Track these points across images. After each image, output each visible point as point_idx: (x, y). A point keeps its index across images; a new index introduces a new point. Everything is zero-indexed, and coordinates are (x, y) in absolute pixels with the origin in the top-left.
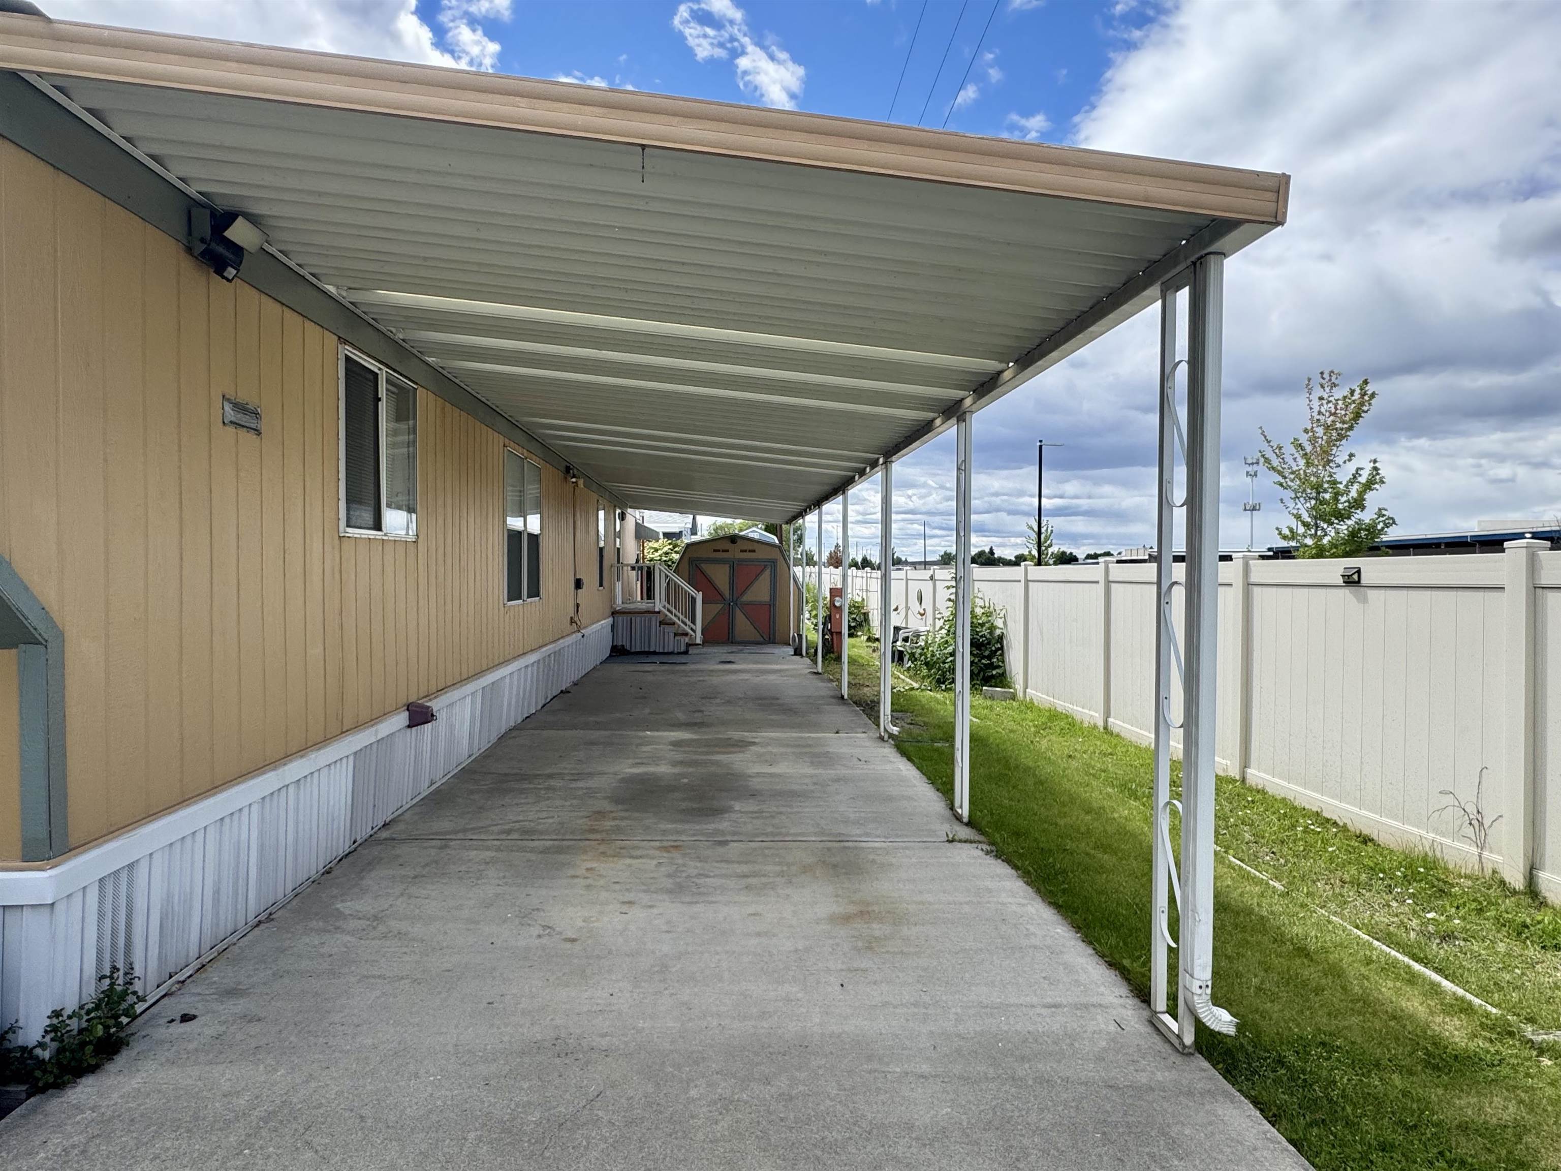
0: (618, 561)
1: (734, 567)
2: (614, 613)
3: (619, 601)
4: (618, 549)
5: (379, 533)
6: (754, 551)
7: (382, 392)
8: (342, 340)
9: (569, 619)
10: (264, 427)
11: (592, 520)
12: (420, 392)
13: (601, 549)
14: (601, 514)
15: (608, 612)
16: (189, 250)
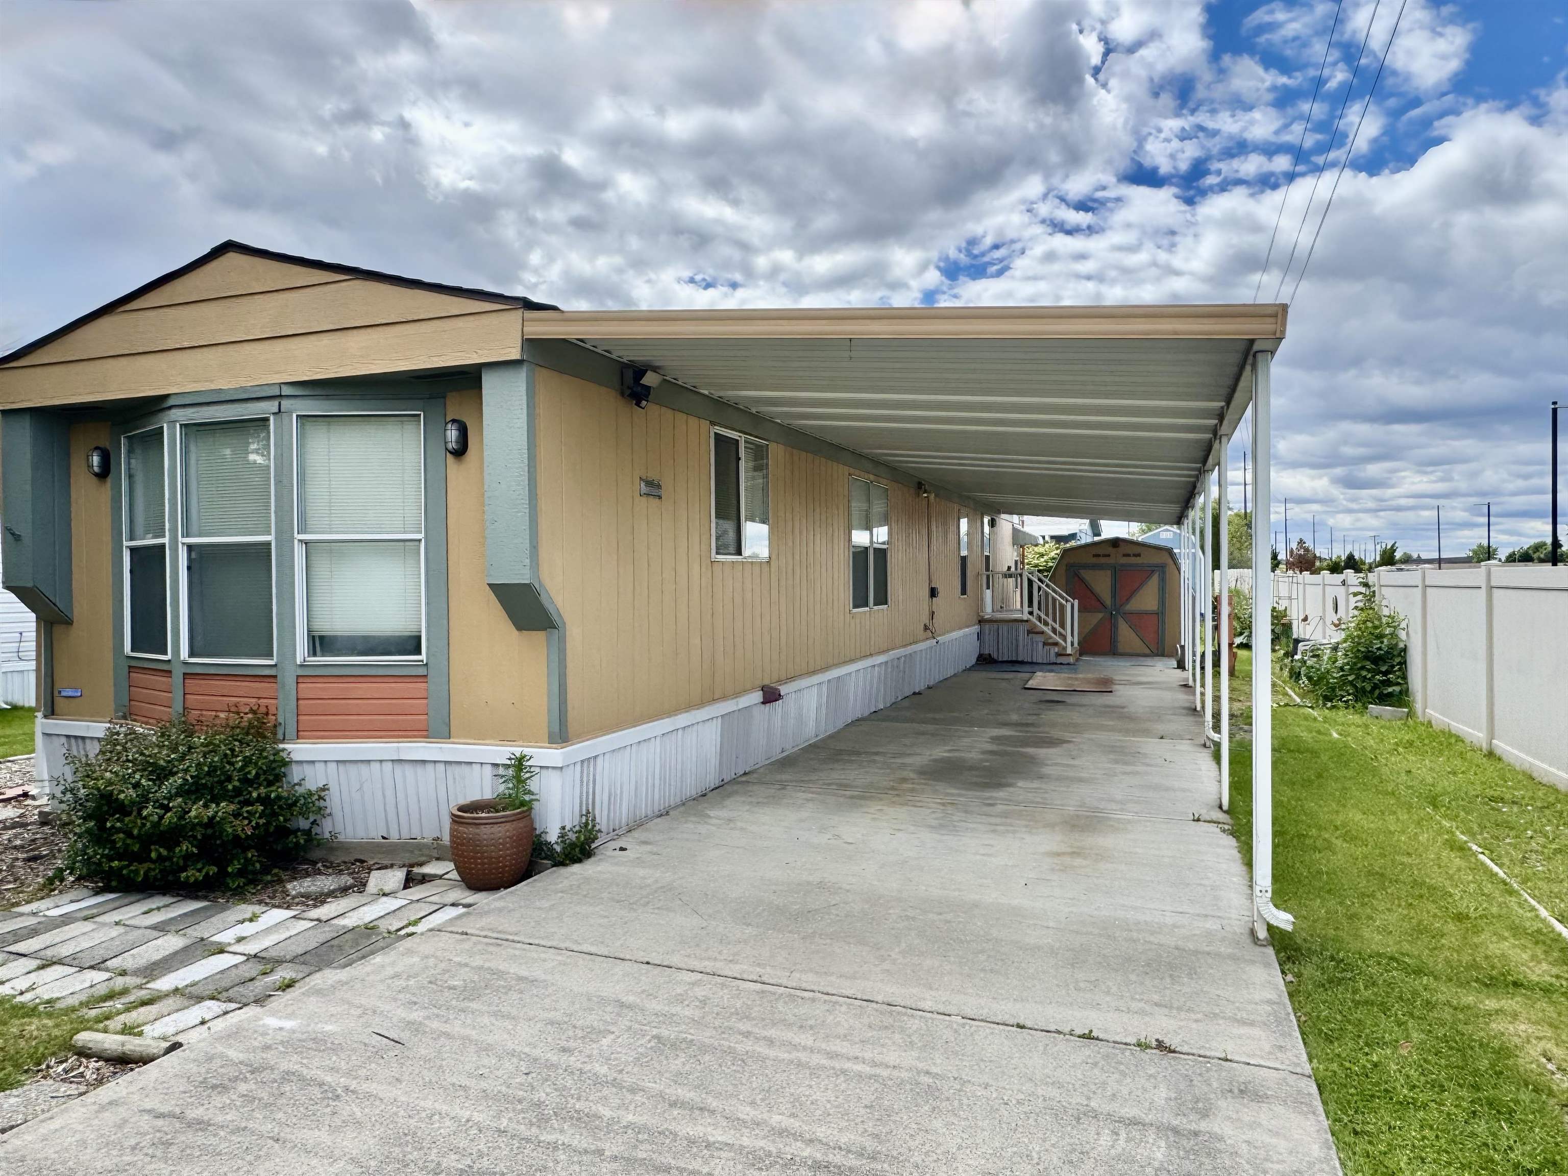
0: (987, 569)
1: (1117, 572)
2: (981, 621)
3: (989, 609)
4: (987, 558)
5: (740, 557)
6: (1139, 555)
7: (742, 453)
8: (713, 423)
9: (922, 626)
10: (663, 493)
11: (953, 528)
12: (773, 447)
13: (964, 559)
14: (964, 523)
15: (975, 620)
16: (622, 394)
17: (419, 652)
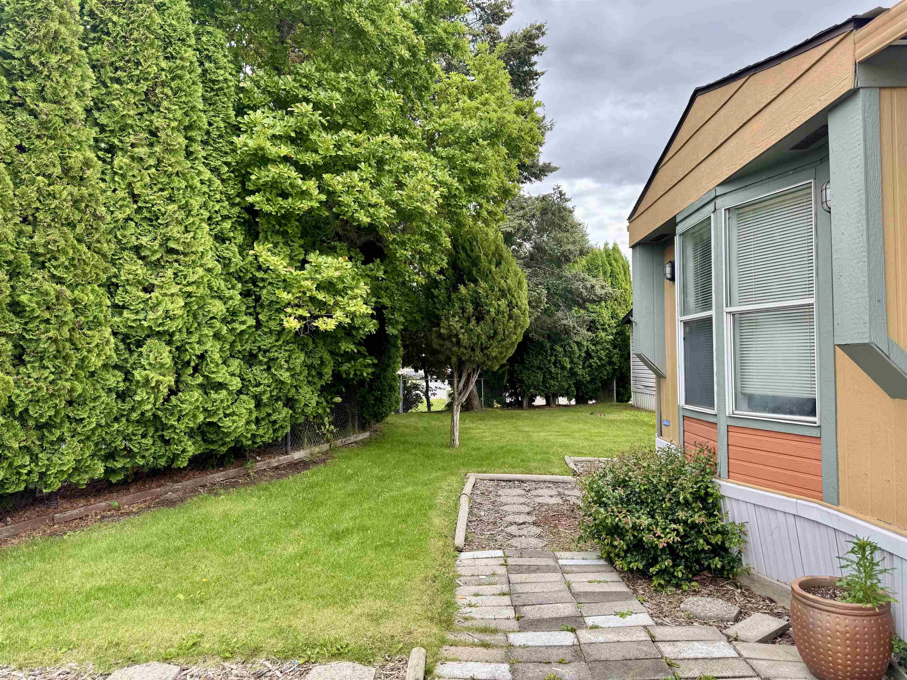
17: (814, 415)
